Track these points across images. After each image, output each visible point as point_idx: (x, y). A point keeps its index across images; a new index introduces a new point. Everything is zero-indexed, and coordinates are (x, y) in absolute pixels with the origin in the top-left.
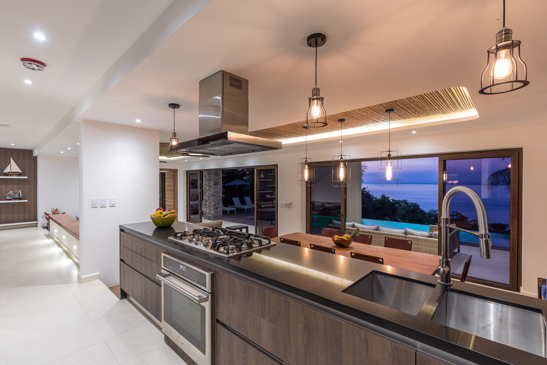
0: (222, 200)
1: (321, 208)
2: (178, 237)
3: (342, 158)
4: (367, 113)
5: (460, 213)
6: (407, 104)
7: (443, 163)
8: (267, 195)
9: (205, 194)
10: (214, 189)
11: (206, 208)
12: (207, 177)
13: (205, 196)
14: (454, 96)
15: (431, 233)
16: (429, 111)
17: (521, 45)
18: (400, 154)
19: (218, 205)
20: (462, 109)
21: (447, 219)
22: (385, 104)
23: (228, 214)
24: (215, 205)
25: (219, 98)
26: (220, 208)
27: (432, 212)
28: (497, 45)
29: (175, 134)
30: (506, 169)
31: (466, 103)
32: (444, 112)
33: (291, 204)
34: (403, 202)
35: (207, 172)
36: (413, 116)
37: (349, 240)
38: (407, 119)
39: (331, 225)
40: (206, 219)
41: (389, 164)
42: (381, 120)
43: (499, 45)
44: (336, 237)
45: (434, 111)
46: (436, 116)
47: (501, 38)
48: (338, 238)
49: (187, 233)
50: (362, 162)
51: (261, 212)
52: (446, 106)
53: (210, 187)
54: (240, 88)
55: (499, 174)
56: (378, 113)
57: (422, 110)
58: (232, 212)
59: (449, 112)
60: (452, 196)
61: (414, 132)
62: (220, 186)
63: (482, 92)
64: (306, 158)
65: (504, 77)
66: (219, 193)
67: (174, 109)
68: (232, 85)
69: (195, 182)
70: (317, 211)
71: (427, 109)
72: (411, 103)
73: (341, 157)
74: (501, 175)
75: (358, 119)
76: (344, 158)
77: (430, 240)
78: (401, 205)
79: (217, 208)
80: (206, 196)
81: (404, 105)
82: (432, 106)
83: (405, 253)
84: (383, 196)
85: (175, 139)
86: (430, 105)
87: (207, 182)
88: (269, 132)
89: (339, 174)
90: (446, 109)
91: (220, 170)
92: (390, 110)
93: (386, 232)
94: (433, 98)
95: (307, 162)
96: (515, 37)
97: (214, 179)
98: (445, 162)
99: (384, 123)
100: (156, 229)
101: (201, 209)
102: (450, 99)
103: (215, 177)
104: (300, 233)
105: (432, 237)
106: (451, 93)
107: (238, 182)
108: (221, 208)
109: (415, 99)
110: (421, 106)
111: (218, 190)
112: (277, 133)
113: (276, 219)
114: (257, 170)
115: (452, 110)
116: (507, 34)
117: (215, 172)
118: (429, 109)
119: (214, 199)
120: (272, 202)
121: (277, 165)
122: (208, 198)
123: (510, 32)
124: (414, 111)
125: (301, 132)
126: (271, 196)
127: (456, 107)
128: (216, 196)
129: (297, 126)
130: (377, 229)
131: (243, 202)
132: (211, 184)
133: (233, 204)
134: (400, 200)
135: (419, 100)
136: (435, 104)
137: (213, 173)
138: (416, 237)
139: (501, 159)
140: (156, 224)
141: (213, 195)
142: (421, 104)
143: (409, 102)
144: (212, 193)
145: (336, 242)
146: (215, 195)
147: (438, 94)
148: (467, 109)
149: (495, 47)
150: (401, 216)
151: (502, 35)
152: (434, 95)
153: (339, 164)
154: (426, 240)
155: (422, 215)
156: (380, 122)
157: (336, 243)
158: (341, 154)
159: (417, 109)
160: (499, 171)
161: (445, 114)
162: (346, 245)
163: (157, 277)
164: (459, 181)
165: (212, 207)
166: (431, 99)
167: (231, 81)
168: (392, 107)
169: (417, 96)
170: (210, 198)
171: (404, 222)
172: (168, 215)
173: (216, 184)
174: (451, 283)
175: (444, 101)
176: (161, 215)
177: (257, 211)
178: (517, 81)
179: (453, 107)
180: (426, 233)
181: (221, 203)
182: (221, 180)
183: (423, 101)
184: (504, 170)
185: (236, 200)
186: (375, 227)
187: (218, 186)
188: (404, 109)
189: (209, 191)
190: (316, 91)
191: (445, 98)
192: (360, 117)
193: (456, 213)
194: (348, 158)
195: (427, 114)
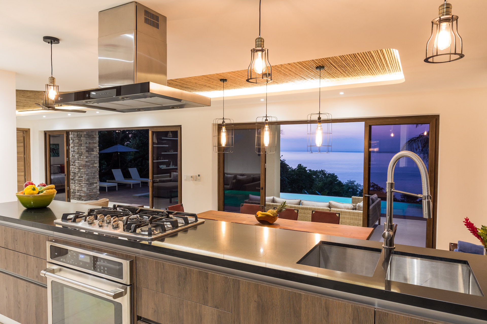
0: (98, 172)
1: (234, 181)
2: (70, 219)
3: (266, 120)
4: (296, 68)
5: (376, 184)
6: (339, 62)
7: (368, 128)
8: (161, 165)
9: (72, 164)
10: (87, 157)
11: (74, 184)
12: (76, 141)
13: (72, 167)
14: (384, 58)
15: (354, 205)
16: (359, 71)
17: (458, 19)
18: (330, 118)
19: (93, 180)
20: (389, 71)
21: (392, 184)
22: (316, 60)
23: (107, 191)
24: (88, 180)
25: (132, 36)
26: (96, 183)
27: (349, 183)
28: (440, 17)
29: (52, 80)
30: (419, 136)
31: (394, 65)
32: (372, 73)
33: (199, 175)
34: (320, 173)
35: (76, 134)
36: (343, 75)
37: (275, 216)
38: (336, 78)
39: (247, 201)
40: (75, 199)
41: (319, 128)
42: (309, 77)
43: (442, 18)
44: (260, 213)
45: (363, 72)
46: (364, 77)
47: (443, 11)
48: (262, 214)
49: (80, 214)
50: (281, 125)
51: (159, 188)
52: (375, 67)
53: (81, 154)
54: (157, 26)
55: (413, 142)
56: (308, 69)
57: (353, 70)
58: (111, 189)
59: (377, 74)
60: (397, 161)
61: (342, 93)
62: (96, 153)
63: (426, 60)
64: (223, 119)
65: (445, 48)
66: (94, 163)
67: (51, 44)
68: (146, 21)
69: (56, 147)
70: (229, 185)
71: (357, 69)
72: (343, 61)
73: (265, 118)
74: (415, 142)
75: (285, 75)
76: (270, 120)
77: (354, 213)
78: (319, 176)
79: (92, 184)
80: (74, 167)
81: (335, 63)
82: (362, 66)
83: (334, 227)
84: (300, 166)
85: (54, 86)
86: (361, 64)
87: (75, 147)
88: (175, 83)
89: (263, 138)
90: (375, 70)
91: (96, 131)
92: (320, 68)
93: (309, 207)
94: (365, 57)
95: (224, 123)
96: (454, 12)
97: (86, 143)
98: (370, 127)
99: (312, 80)
100: (25, 212)
101: (69, 185)
102: (380, 60)
103: (88, 141)
104: (214, 211)
105: (355, 209)
106: (382, 53)
107: (119, 148)
108: (97, 185)
109: (348, 58)
110: (352, 65)
111: (93, 159)
112: (185, 86)
113: (179, 196)
114: (153, 133)
115: (380, 72)
116: (448, 9)
117: (89, 133)
118: (359, 69)
119: (87, 171)
120: (169, 174)
121: (180, 126)
122: (77, 170)
123: (450, 7)
124: (344, 70)
125: (215, 85)
126: (166, 167)
127: (385, 69)
128: (90, 168)
129: (212, 78)
130: (299, 203)
131: (127, 175)
132: (82, 151)
133: (112, 178)
134: (317, 171)
135: (351, 58)
136: (365, 64)
137: (84, 135)
138: (340, 210)
139: (415, 125)
140: (24, 204)
141: (85, 166)
142: (352, 63)
143: (341, 60)
144: (84, 163)
145: (260, 219)
146: (88, 166)
147: (370, 54)
148: (394, 72)
149: (438, 19)
150: (319, 189)
151: (444, 8)
152: (366, 55)
153: (264, 127)
154: (350, 212)
155: (339, 187)
156: (308, 79)
157: (259, 221)
158: (266, 115)
159: (348, 68)
160: (413, 138)
161: (374, 75)
162: (271, 222)
163: (43, 273)
164: (380, 149)
165: (83, 183)
166: (363, 58)
167: (145, 16)
168: (323, 63)
169: (350, 55)
170: (81, 171)
171: (322, 195)
172: (44, 192)
173: (90, 150)
174: (394, 247)
175: (375, 62)
176: (35, 192)
177: (153, 186)
178: (455, 54)
179: (382, 68)
180: (350, 206)
181: (98, 176)
182: (97, 145)
183: (354, 60)
184: (418, 138)
185: (118, 173)
186: (298, 201)
187: (92, 153)
188: (335, 67)
189: (78, 160)
190: (260, 42)
191: (376, 59)
192: (287, 72)
193: (373, 184)
194: (274, 120)
195: (357, 74)
